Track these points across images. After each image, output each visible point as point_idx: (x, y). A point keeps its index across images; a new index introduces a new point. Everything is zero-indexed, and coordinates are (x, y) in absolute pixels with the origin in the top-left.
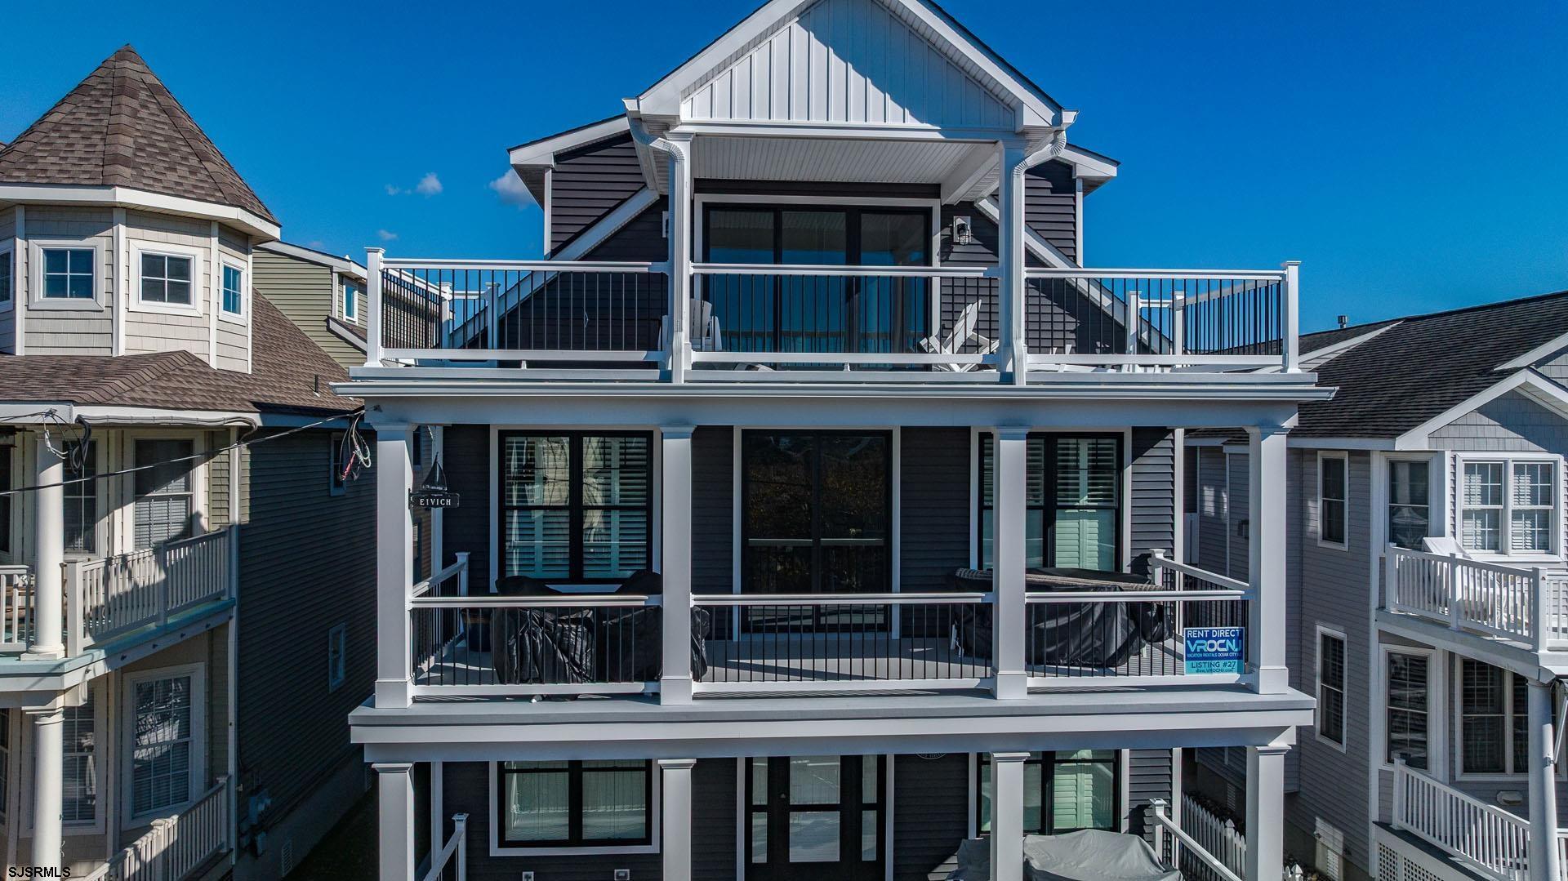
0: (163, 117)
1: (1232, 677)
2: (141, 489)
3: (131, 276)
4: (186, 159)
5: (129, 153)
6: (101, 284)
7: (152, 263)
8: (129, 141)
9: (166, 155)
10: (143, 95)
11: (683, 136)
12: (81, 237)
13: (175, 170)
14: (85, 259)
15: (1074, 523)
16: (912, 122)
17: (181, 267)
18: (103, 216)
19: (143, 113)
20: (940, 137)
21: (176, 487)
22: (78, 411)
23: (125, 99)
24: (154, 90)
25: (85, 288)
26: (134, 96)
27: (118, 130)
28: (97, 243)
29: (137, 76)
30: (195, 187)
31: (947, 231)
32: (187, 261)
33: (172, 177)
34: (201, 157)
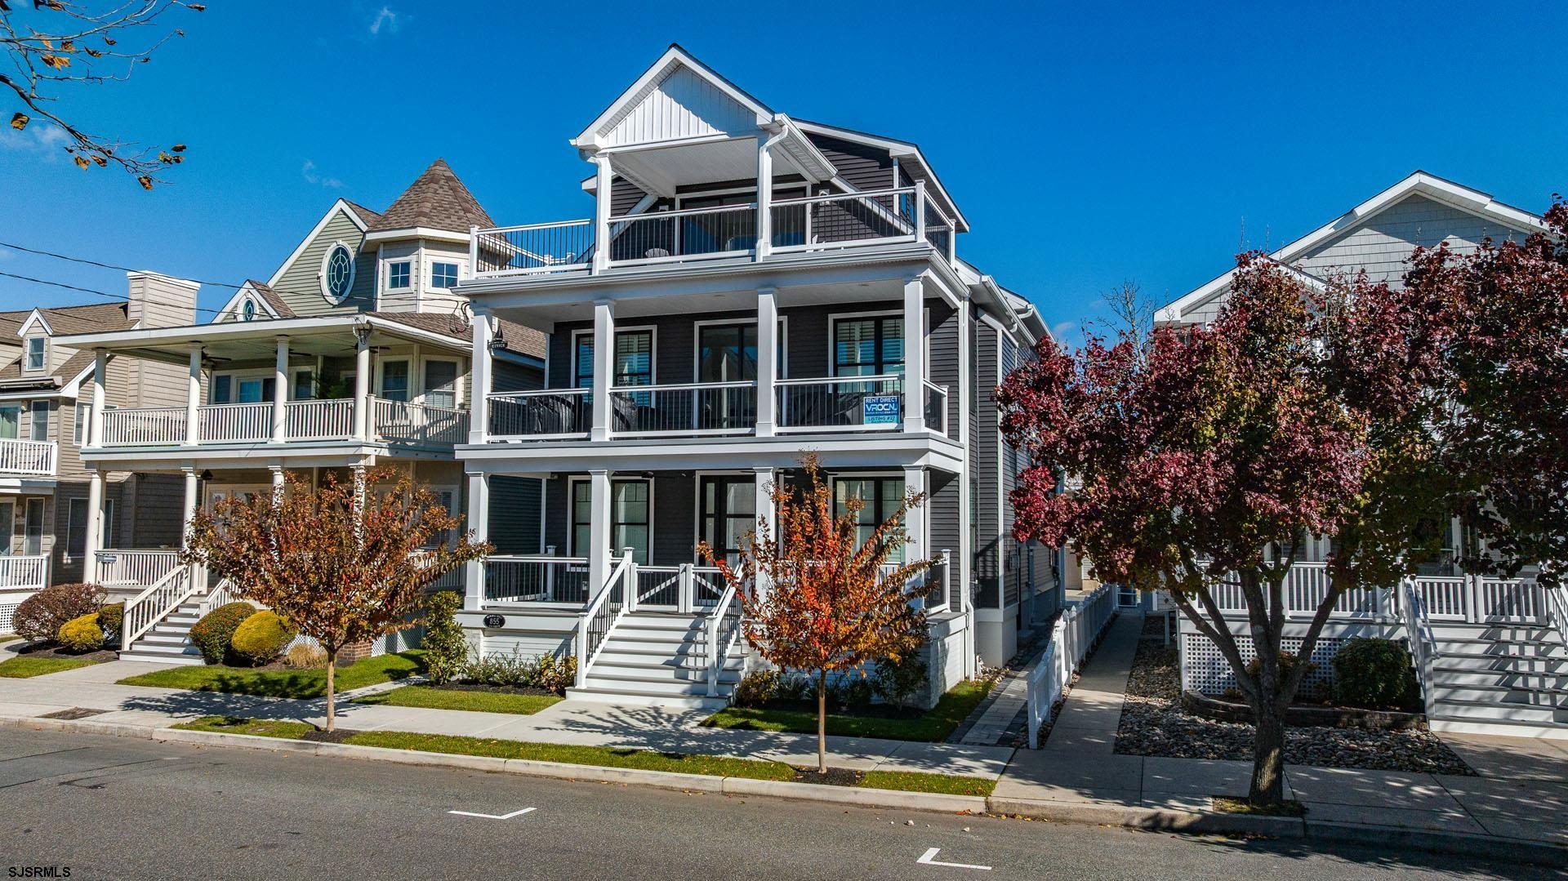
0: (451, 192)
1: (893, 426)
2: (429, 386)
3: (427, 275)
4: (457, 212)
5: (427, 210)
6: (413, 279)
8: (429, 205)
9: (447, 211)
12: (406, 256)
13: (450, 218)
14: (406, 267)
17: (452, 269)
18: (412, 244)
19: (440, 191)
25: (405, 282)
26: (437, 183)
27: (425, 200)
28: (412, 258)
29: (441, 173)
32: (456, 266)
33: (448, 221)
34: (466, 211)
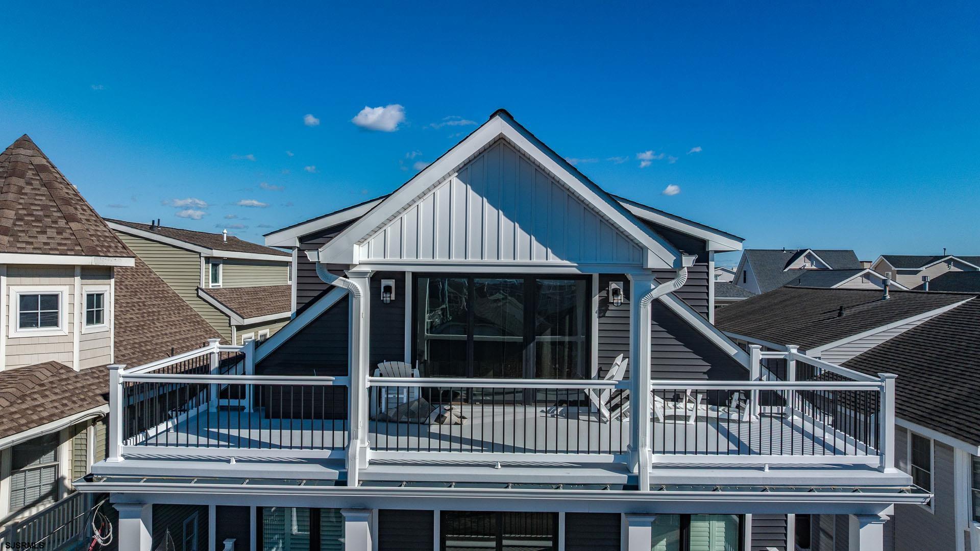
0: (44, 190)
3: (10, 311)
4: (56, 222)
5: (8, 223)
8: (11, 214)
9: (40, 221)
10: (30, 174)
11: (361, 275)
13: (45, 233)
15: (706, 524)
17: (51, 301)
19: (27, 189)
23: (14, 180)
24: (40, 169)
26: (22, 176)
29: (27, 160)
30: (60, 244)
31: (604, 293)
32: (56, 296)
33: (42, 238)
34: (70, 218)
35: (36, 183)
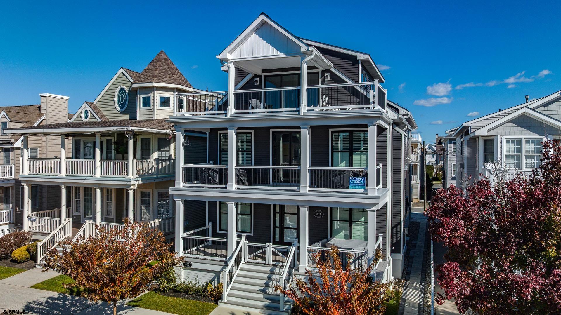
0: (166, 66)
1: (362, 191)
2: (159, 149)
3: (157, 102)
4: (169, 75)
5: (156, 74)
6: (152, 104)
7: (161, 98)
8: (157, 72)
9: (165, 74)
10: (163, 61)
11: (231, 62)
12: (148, 94)
13: (166, 77)
14: (149, 98)
15: (359, 156)
16: (279, 53)
17: (168, 99)
18: (151, 89)
19: (162, 65)
20: (286, 56)
21: (167, 149)
22: (131, 128)
23: (159, 63)
24: (166, 60)
25: (149, 105)
26: (161, 62)
27: (156, 70)
28: (151, 95)
29: (162, 57)
30: (170, 81)
31: (323, 78)
32: (170, 98)
33: (165, 79)
34: (173, 74)
35: (164, 64)
